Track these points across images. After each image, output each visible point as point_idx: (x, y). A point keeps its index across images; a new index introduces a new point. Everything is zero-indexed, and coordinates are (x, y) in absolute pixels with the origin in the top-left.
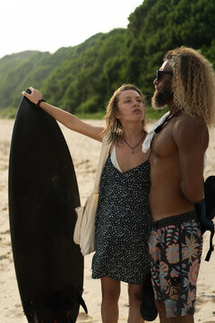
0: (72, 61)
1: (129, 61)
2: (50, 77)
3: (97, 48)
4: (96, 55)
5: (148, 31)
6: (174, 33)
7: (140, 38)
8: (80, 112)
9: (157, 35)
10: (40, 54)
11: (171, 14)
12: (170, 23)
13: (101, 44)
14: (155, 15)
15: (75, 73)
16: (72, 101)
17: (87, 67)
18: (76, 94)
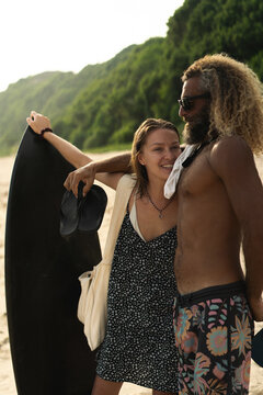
0: (102, 81)
1: (170, 75)
2: (75, 102)
3: (130, 63)
4: (130, 72)
5: (191, 38)
6: (223, 38)
7: (183, 47)
8: (113, 143)
9: (203, 43)
10: (61, 75)
11: (219, 15)
12: (218, 27)
13: (135, 58)
14: (199, 18)
15: (105, 96)
16: (104, 130)
17: (119, 87)
18: (108, 121)
